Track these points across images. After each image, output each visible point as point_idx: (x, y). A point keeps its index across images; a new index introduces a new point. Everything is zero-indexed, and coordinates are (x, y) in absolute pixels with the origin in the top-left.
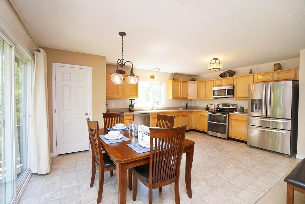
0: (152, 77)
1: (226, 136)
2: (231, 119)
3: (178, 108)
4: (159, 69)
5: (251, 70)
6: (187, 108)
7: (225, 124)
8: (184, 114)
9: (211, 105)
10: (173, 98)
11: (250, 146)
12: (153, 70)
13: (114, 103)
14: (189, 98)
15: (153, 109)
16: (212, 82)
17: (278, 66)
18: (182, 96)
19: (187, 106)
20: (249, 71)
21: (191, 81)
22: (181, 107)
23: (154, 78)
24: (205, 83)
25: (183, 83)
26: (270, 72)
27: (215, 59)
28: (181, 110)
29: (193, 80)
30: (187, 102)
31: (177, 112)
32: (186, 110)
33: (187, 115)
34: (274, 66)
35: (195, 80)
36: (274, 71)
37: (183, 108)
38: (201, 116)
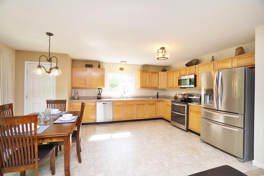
0: (122, 69)
1: (184, 127)
2: (190, 110)
3: (149, 97)
4: (126, 62)
5: (213, 57)
6: (158, 97)
7: (184, 115)
8: (151, 103)
9: (179, 94)
10: (141, 88)
11: (203, 141)
12: (120, 63)
13: (85, 92)
14: (159, 88)
15: (122, 98)
16: (178, 71)
17: (239, 50)
18: (151, 86)
19: (158, 95)
20: (211, 58)
21: (162, 71)
22: (151, 96)
23: (123, 70)
24: (172, 73)
25: (152, 73)
26: (230, 58)
27: (163, 48)
28: (151, 98)
29: (163, 70)
30: (158, 91)
31: (142, 101)
32: (157, 99)
33: (155, 104)
34: (235, 51)
35: (165, 71)
36: (236, 56)
37: (153, 97)
38: (167, 105)
